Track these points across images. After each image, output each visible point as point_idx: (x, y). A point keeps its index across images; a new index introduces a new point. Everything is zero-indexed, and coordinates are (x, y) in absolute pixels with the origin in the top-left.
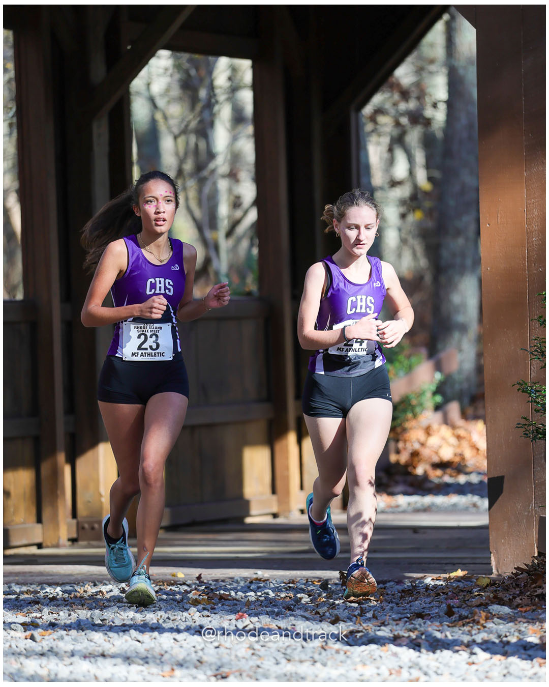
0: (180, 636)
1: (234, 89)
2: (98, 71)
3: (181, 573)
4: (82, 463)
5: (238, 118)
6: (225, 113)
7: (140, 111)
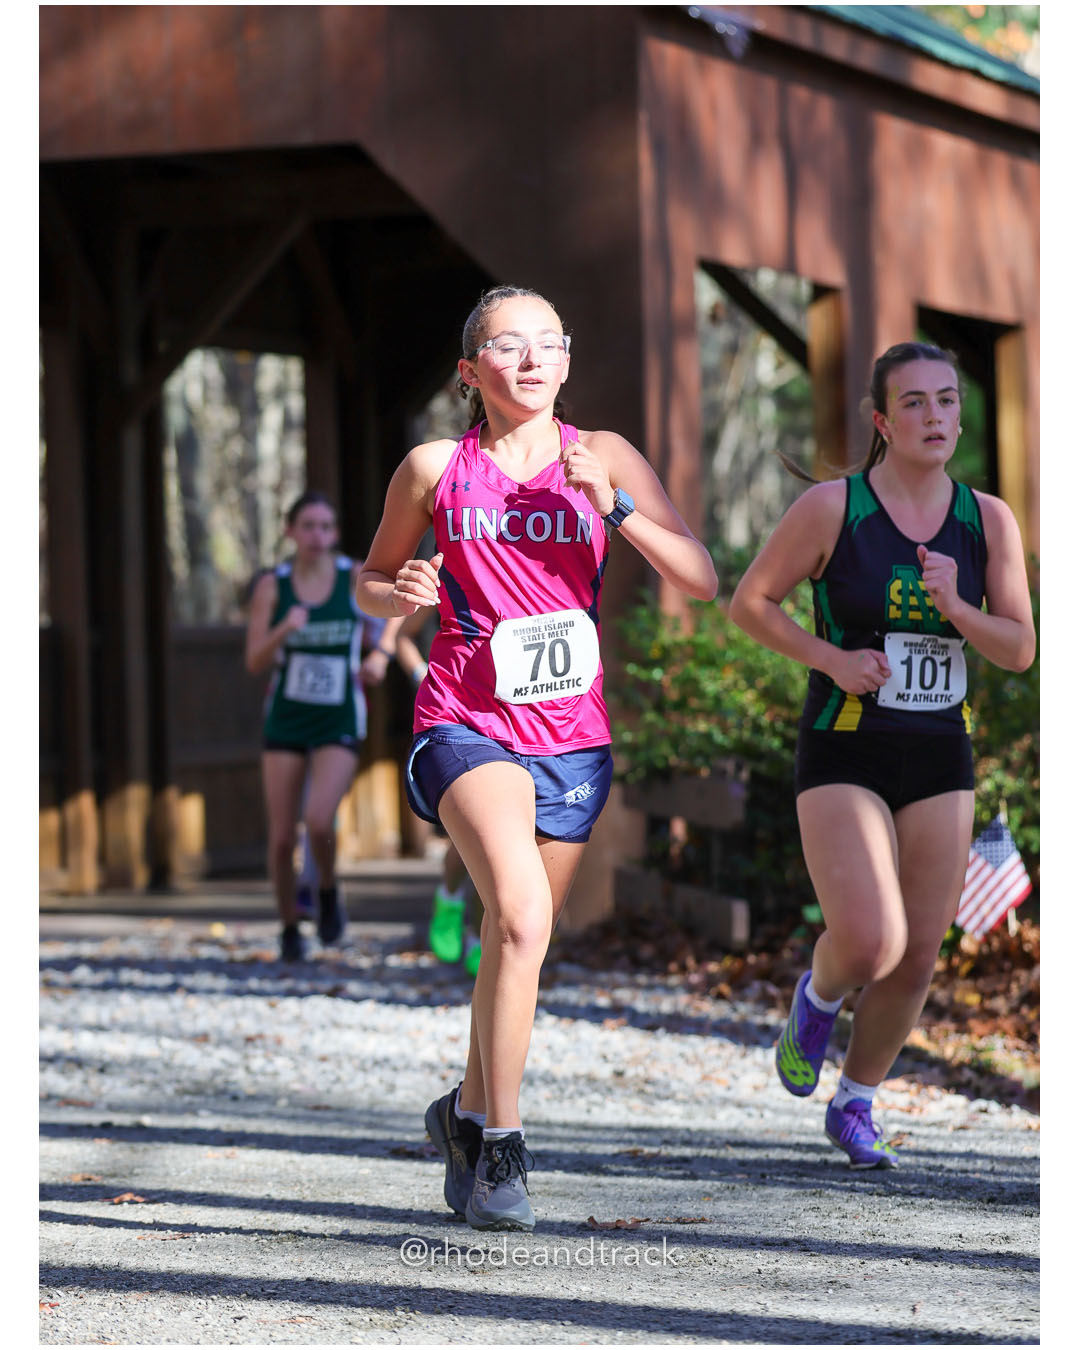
0: (216, 998)
1: (280, 393)
2: (131, 371)
3: (219, 930)
4: (111, 808)
5: (287, 424)
6: (272, 418)
7: (175, 418)
